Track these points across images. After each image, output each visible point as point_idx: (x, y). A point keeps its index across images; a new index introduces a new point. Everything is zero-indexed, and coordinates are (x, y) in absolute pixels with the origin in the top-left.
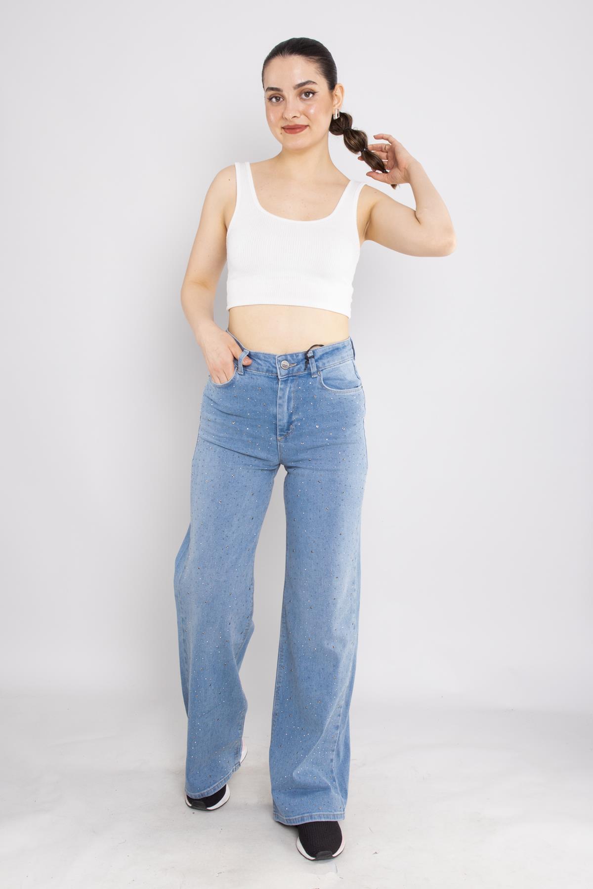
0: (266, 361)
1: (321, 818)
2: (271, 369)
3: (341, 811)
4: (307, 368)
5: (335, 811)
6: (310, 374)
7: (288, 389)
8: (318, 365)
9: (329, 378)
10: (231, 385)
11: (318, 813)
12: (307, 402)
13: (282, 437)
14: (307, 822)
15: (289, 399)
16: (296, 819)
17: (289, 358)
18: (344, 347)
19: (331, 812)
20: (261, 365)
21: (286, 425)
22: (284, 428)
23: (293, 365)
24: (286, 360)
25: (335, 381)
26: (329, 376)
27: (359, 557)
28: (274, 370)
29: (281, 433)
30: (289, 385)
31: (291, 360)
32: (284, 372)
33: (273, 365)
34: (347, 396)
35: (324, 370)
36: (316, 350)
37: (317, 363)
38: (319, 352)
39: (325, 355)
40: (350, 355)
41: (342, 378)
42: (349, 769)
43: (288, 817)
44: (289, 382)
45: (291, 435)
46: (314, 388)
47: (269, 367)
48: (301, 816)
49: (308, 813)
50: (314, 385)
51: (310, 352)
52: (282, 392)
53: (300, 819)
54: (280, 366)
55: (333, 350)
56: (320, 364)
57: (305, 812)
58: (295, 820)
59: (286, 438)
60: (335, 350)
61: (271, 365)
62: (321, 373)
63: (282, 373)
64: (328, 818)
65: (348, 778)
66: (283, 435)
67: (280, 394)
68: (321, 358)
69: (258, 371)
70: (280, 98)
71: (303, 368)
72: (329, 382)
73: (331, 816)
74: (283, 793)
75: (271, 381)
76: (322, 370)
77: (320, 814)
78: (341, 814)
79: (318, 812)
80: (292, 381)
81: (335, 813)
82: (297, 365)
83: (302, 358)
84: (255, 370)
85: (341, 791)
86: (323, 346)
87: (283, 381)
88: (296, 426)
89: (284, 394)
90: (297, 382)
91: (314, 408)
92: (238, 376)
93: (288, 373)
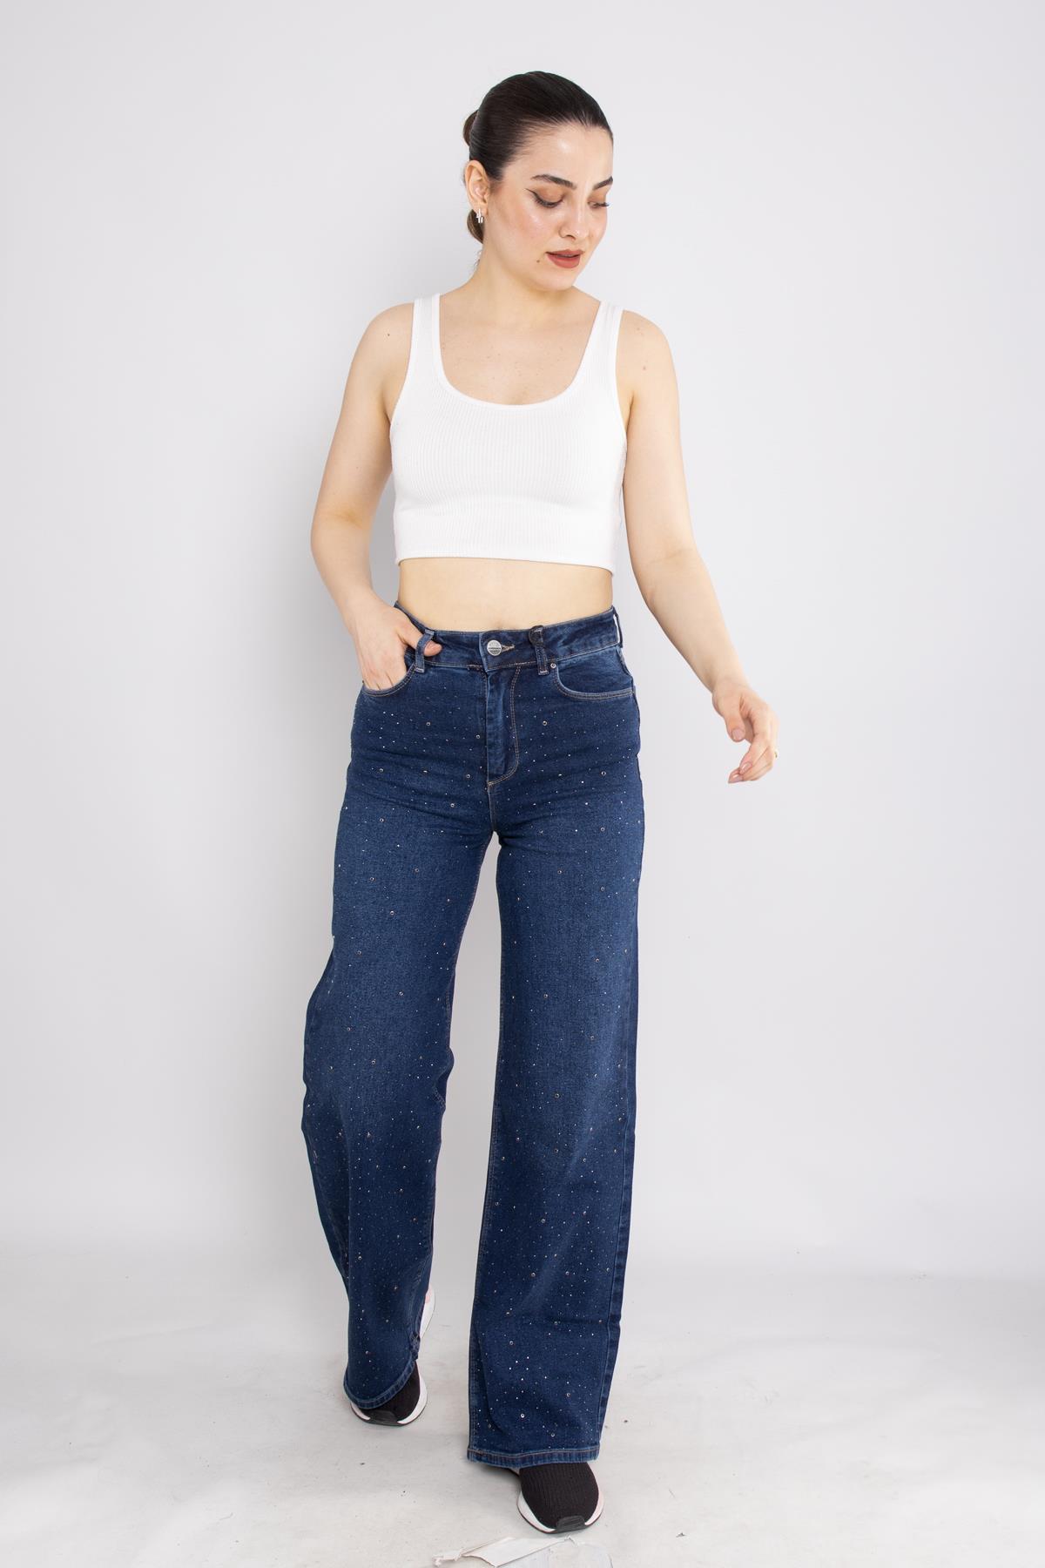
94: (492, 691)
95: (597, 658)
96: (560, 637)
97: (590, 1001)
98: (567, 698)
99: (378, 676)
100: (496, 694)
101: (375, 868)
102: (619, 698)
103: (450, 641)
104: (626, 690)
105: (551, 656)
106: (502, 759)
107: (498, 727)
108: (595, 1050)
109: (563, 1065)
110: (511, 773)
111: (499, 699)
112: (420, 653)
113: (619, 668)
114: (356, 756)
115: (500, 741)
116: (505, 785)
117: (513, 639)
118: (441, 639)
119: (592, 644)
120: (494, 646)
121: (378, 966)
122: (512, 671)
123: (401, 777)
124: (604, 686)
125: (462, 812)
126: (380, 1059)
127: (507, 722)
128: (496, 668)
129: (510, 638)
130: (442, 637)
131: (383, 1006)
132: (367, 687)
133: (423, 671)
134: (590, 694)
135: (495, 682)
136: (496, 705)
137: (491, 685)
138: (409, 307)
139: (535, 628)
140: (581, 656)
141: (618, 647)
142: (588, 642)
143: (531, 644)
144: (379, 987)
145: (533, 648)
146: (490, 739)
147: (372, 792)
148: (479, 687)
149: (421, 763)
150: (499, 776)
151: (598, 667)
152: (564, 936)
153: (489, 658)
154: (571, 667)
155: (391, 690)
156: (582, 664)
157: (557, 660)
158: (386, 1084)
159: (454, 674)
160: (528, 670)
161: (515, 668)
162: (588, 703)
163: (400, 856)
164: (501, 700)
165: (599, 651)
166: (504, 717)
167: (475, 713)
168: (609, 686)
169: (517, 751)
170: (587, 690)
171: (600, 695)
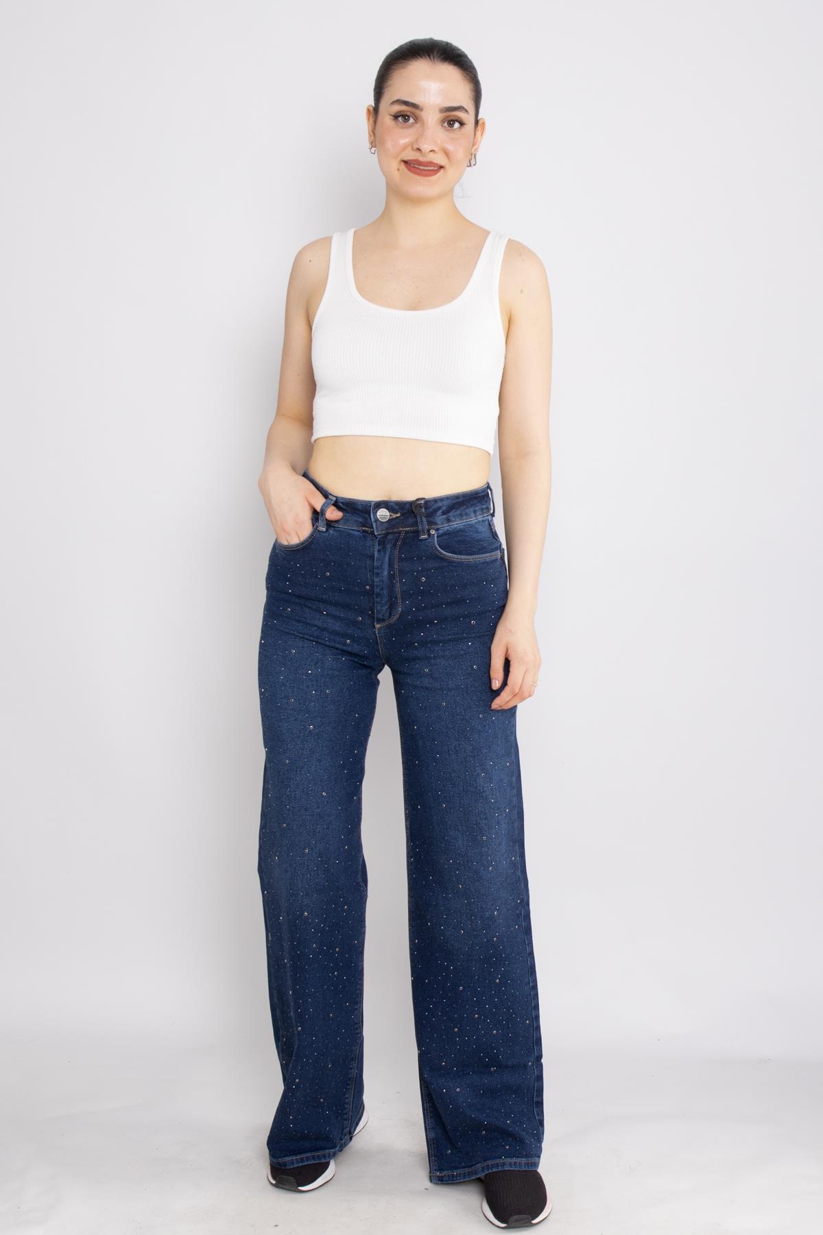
70: (409, 117)
94: (379, 551)
95: (471, 526)
96: (439, 508)
97: (480, 809)
98: (443, 559)
99: (289, 534)
100: (382, 553)
101: (293, 692)
102: (487, 560)
103: (348, 506)
104: (494, 553)
105: (431, 523)
106: (386, 607)
107: (383, 581)
108: (488, 848)
109: (462, 862)
110: (395, 618)
111: (384, 558)
112: (322, 515)
113: (488, 534)
114: (269, 597)
115: (385, 592)
116: (389, 627)
117: (400, 509)
118: (341, 505)
119: (467, 514)
120: (383, 514)
121: (303, 772)
122: (397, 535)
123: (305, 616)
124: (474, 550)
125: (356, 649)
126: (312, 849)
127: (392, 577)
128: (384, 532)
129: (396, 507)
130: (342, 503)
131: (310, 804)
132: (279, 541)
133: (324, 529)
134: (463, 557)
135: (382, 543)
136: (382, 563)
137: (379, 545)
138: (328, 240)
139: (418, 500)
140: (457, 524)
141: (490, 518)
142: (464, 513)
143: (413, 512)
144: (305, 789)
145: (416, 517)
146: (377, 590)
147: (282, 629)
148: (369, 547)
149: (321, 606)
150: (385, 620)
151: (471, 533)
152: (454, 756)
153: (378, 523)
154: (447, 533)
155: (298, 545)
156: (458, 531)
157: (436, 527)
158: (318, 869)
159: (349, 534)
160: (411, 534)
161: (400, 533)
162: (460, 564)
163: (312, 681)
164: (387, 558)
165: (473, 520)
166: (389, 573)
167: (366, 568)
168: (480, 550)
169: (399, 601)
170: (460, 553)
171: (471, 557)
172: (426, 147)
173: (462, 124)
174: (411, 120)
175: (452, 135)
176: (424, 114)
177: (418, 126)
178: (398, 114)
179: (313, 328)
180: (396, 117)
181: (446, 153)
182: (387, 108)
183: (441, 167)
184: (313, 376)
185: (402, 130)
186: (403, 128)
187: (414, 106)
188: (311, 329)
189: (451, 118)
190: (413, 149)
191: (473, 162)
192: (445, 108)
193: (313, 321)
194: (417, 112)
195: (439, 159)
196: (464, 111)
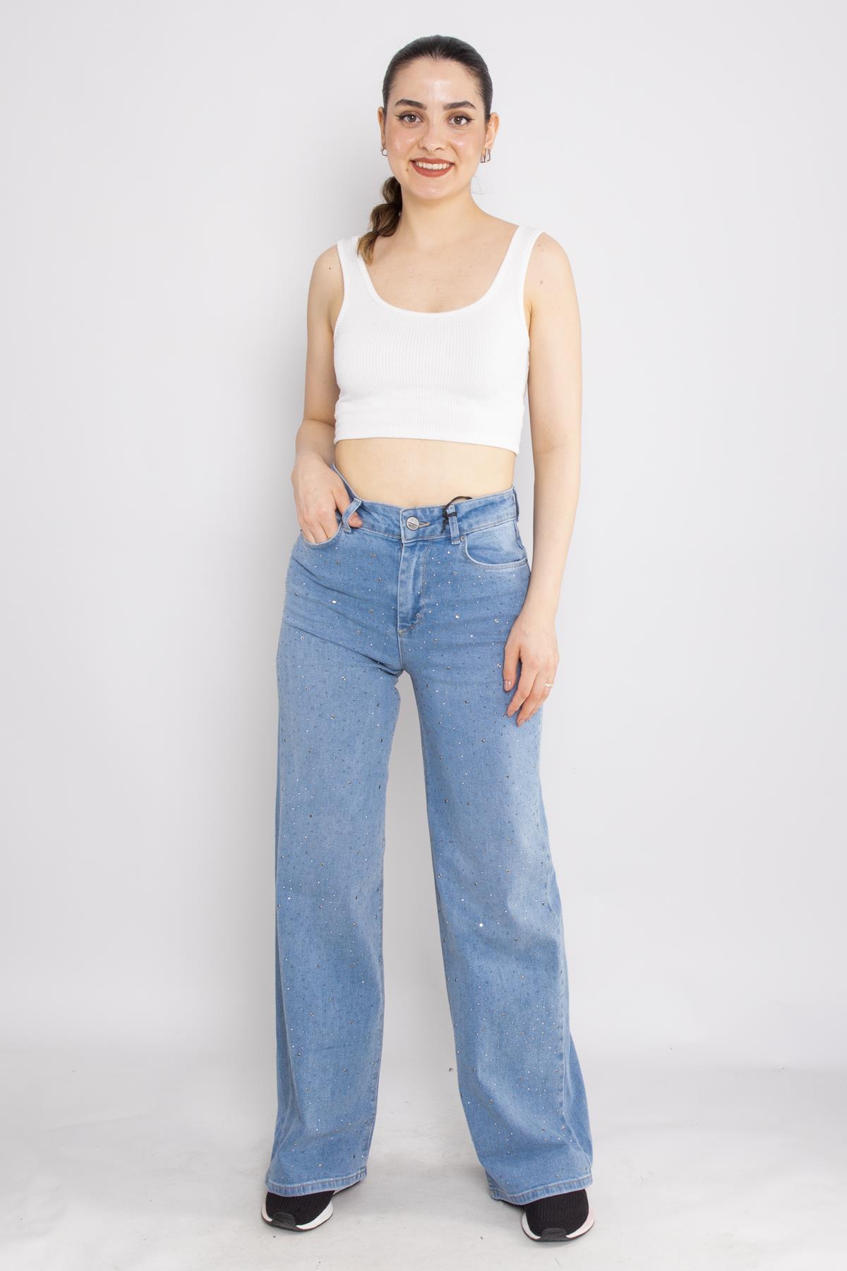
0: (386, 516)
1: (561, 1189)
2: (392, 528)
3: (587, 1173)
4: (445, 530)
5: (580, 1175)
6: (449, 540)
7: (415, 560)
8: (462, 526)
9: (477, 546)
10: (332, 545)
11: (557, 1183)
12: (443, 580)
13: (405, 630)
14: (543, 1197)
15: (416, 574)
16: (523, 1196)
17: (419, 513)
18: (503, 501)
19: (575, 1177)
20: (378, 522)
21: (410, 612)
22: (407, 617)
23: (425, 525)
24: (415, 516)
25: (486, 552)
26: (477, 543)
27: (543, 809)
28: (396, 530)
29: (403, 624)
30: (417, 553)
31: (423, 517)
32: (411, 534)
33: (396, 522)
34: (503, 573)
35: (471, 535)
36: (460, 504)
37: (460, 523)
38: (465, 507)
39: (473, 513)
40: (511, 514)
41: (497, 547)
42: (586, 1110)
43: (512, 1194)
44: (417, 548)
45: (417, 628)
46: (454, 560)
47: (389, 525)
48: (532, 1190)
49: (542, 1185)
50: (454, 556)
51: (450, 507)
52: (406, 564)
53: (531, 1194)
54: (404, 525)
55: (486, 506)
56: (465, 525)
57: (537, 1184)
58: (522, 1198)
59: (410, 632)
60: (488, 506)
61: (393, 522)
62: (466, 538)
63: (407, 536)
64: (571, 1187)
65: (588, 1124)
66: (406, 627)
67: (403, 566)
68: (467, 516)
69: (373, 530)
70: (414, 116)
71: (440, 529)
72: (476, 552)
73: (575, 1183)
74: (499, 1161)
75: (391, 546)
76: (467, 535)
77: (559, 1184)
78: (588, 1177)
79: (555, 1181)
80: (422, 548)
81: (580, 1178)
82: (430, 525)
83: (439, 515)
84: (369, 528)
85: (582, 1143)
86: (471, 498)
87: (408, 547)
88: (425, 614)
89: (408, 567)
90: (430, 551)
91: (453, 590)
92: (343, 534)
93: (417, 537)
172: (432, 146)
173: (469, 120)
174: (418, 120)
175: (459, 132)
176: (428, 113)
177: (423, 125)
178: (403, 115)
179: (335, 333)
180: (401, 117)
181: (455, 149)
182: (394, 110)
183: (452, 164)
184: (336, 382)
185: (408, 130)
186: (410, 128)
187: (418, 105)
188: (333, 333)
189: (457, 115)
190: (419, 147)
191: (487, 158)
192: (448, 104)
193: (335, 326)
194: (421, 110)
195: (450, 156)
196: (470, 106)
